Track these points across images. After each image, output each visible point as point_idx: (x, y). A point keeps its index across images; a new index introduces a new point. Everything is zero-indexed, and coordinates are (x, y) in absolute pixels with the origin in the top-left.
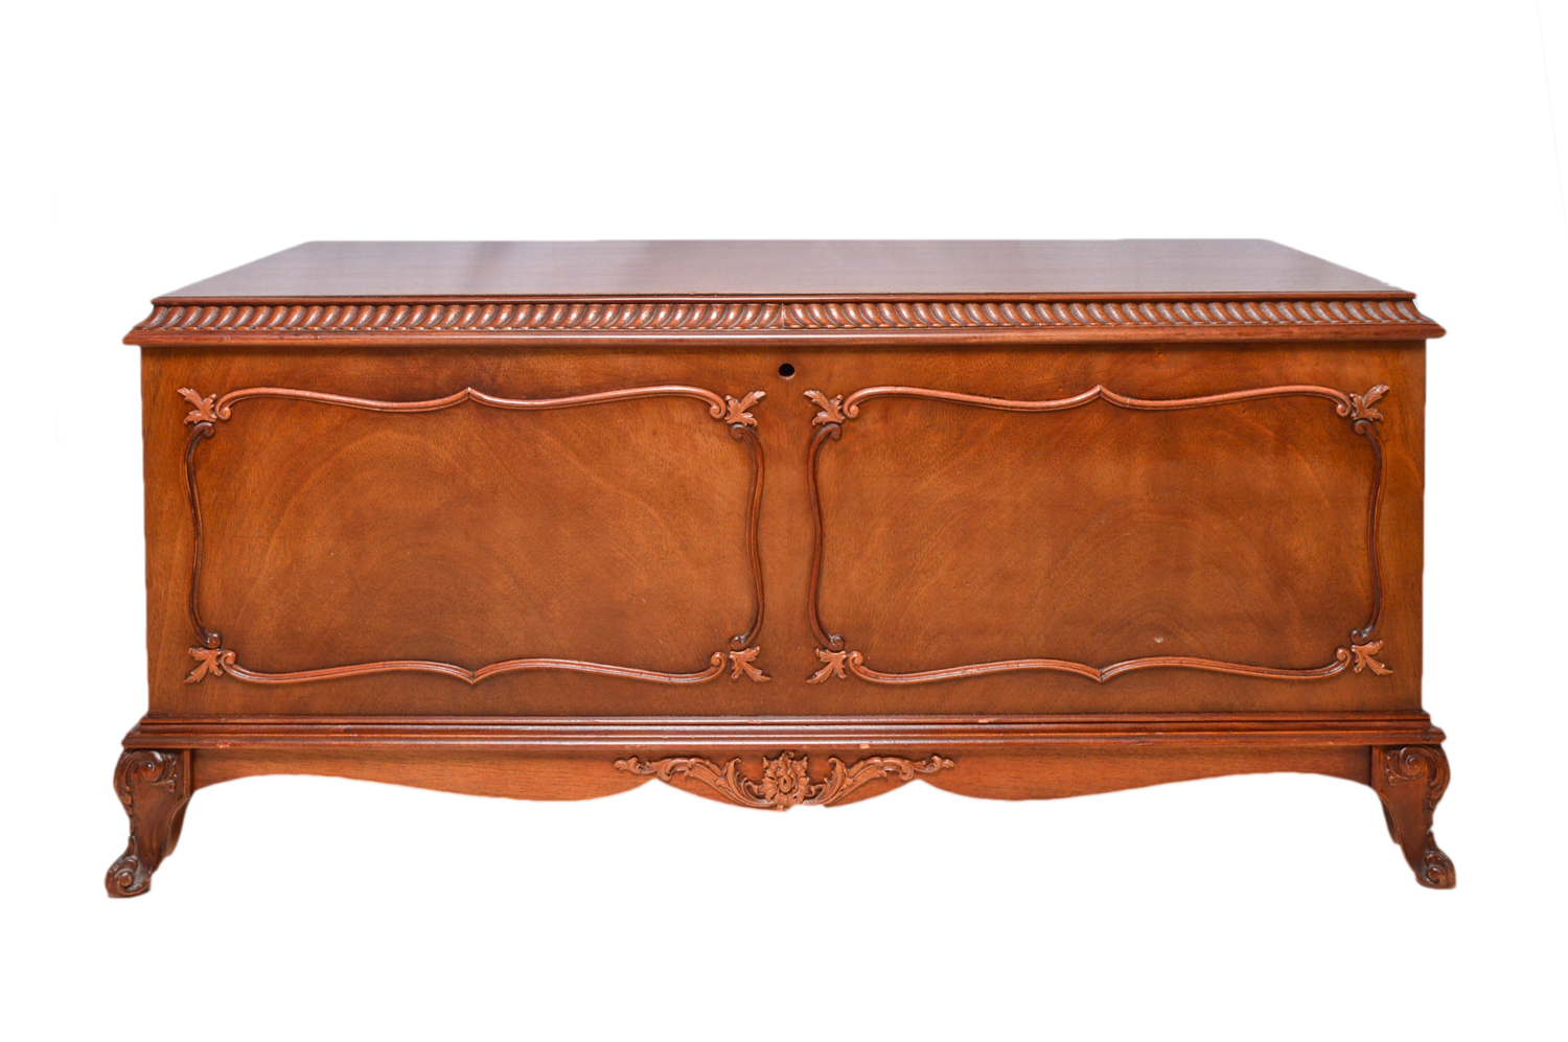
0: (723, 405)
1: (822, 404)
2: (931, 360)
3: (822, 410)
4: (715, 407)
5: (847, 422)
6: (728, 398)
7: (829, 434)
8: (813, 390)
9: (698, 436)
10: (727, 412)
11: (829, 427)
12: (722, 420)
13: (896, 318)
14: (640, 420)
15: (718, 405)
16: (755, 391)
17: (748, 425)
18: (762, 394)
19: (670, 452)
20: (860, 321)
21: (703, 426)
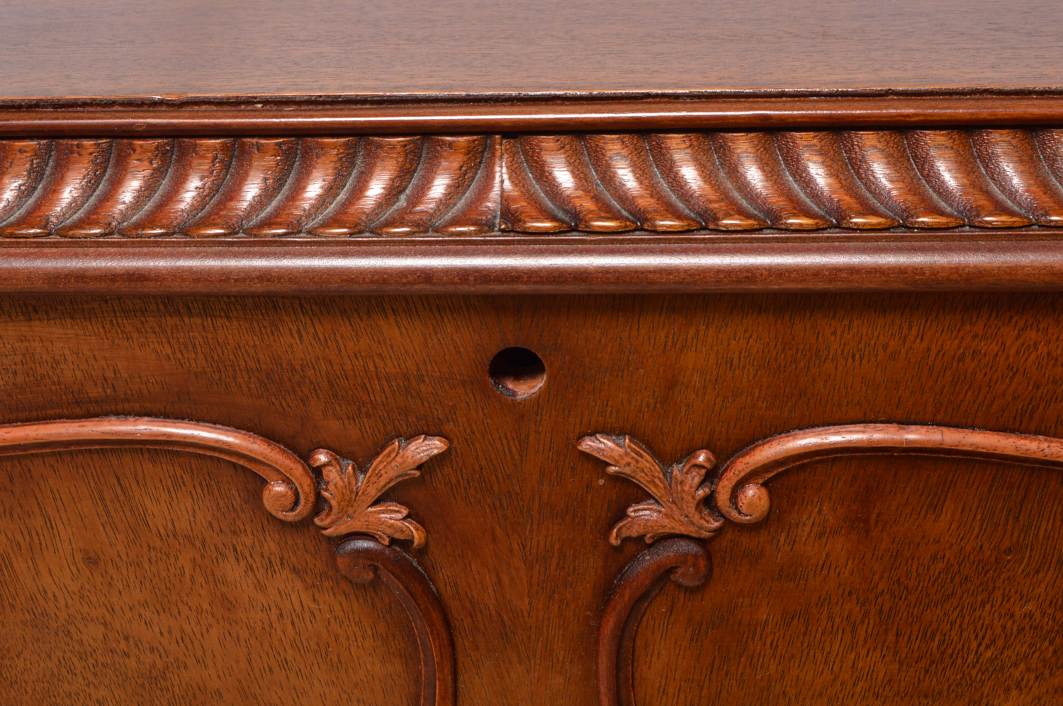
0: (305, 484)
1: (642, 479)
2: (1032, 335)
3: (642, 495)
4: (279, 488)
5: (729, 535)
6: (322, 458)
7: (665, 575)
8: (607, 432)
9: (233, 571)
10: (319, 504)
11: (669, 553)
12: (305, 524)
13: (913, 189)
14: (38, 522)
15: (287, 481)
16: (411, 437)
17: (393, 541)
18: (436, 446)
19: (147, 614)
20: (777, 202)
21: (248, 540)
